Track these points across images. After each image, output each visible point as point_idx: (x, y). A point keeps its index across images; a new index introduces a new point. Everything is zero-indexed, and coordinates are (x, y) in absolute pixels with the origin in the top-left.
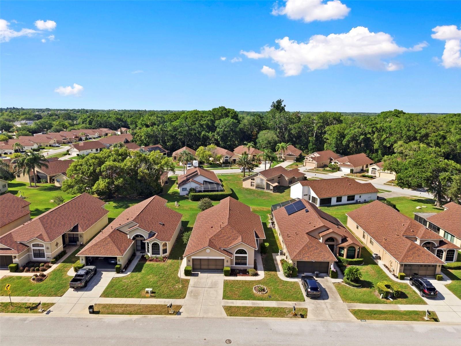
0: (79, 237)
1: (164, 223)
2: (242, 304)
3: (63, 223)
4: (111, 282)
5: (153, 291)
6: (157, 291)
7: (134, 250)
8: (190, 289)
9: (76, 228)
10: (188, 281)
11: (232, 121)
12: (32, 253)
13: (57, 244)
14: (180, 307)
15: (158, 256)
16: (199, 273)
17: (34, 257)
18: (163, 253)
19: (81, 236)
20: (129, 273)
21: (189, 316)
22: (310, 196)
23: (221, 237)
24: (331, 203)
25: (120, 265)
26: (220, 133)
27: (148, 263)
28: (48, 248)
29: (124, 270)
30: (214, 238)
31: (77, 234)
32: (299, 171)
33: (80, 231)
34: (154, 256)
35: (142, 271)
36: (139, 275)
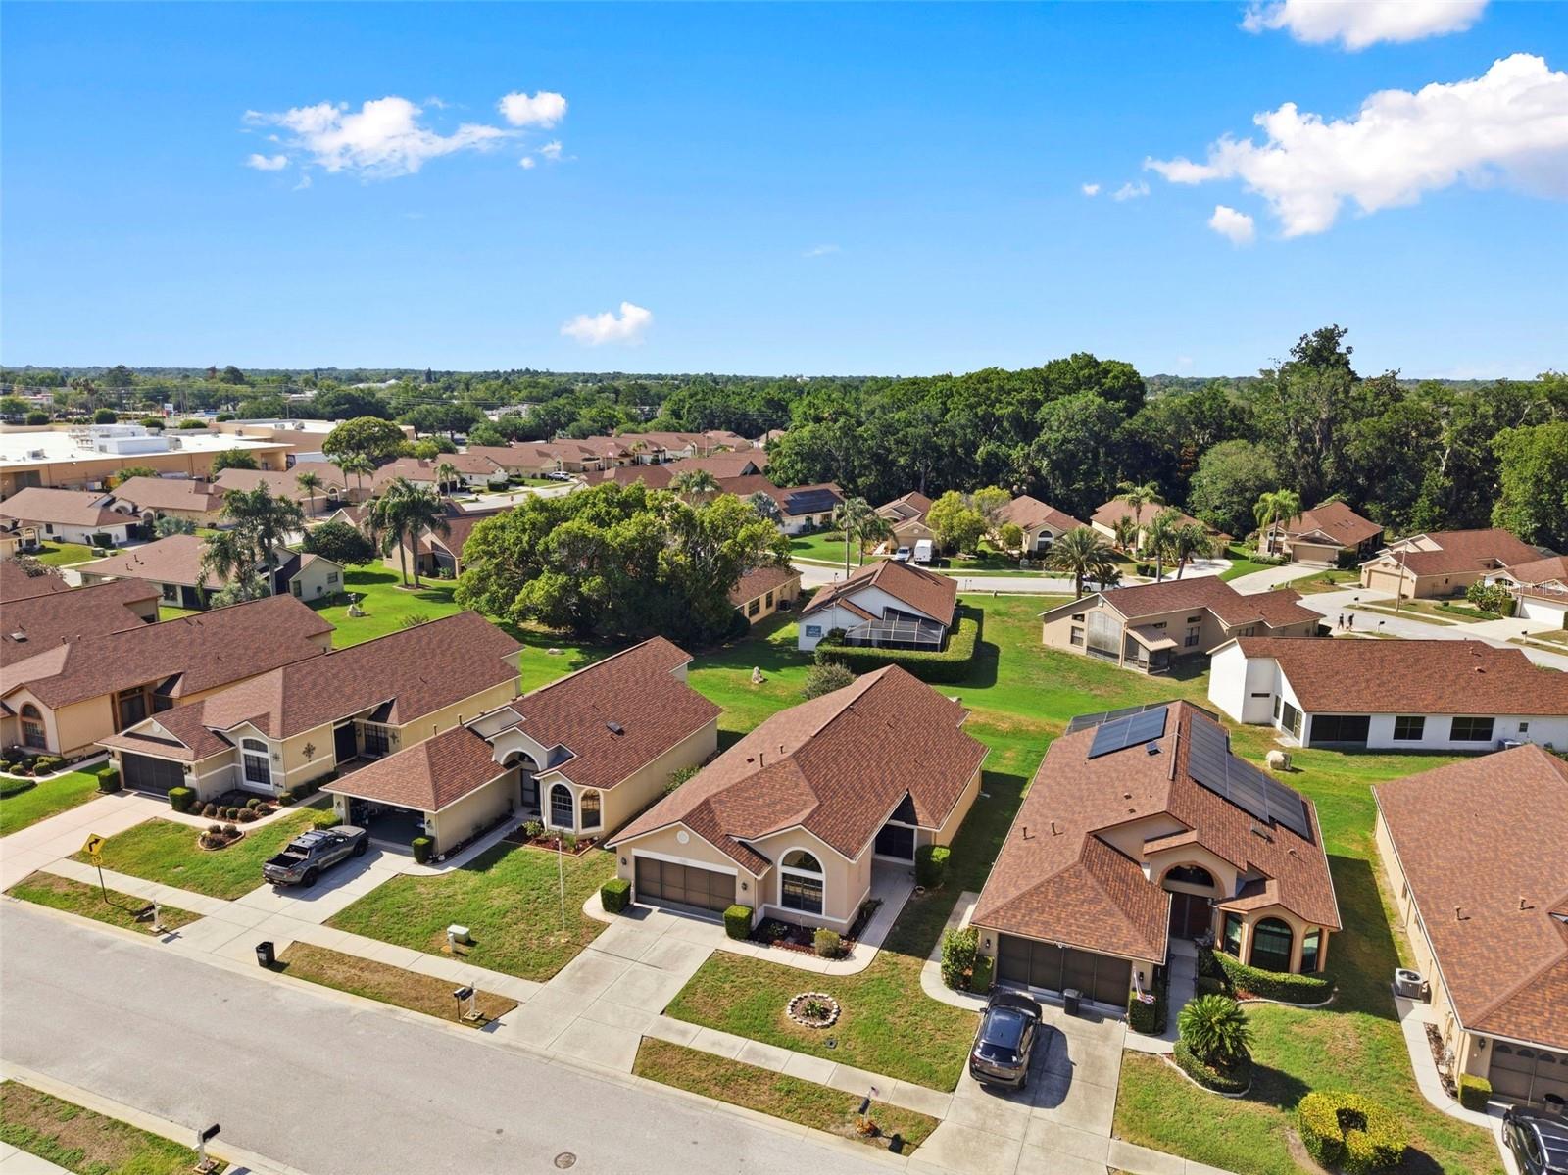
0: (390, 740)
1: (625, 728)
2: (714, 1044)
3: (348, 690)
4: (385, 886)
5: (473, 937)
6: (483, 940)
7: (511, 801)
8: (588, 954)
9: (383, 712)
10: (598, 928)
11: (1099, 406)
12: (243, 766)
13: (309, 751)
14: (511, 1005)
15: (567, 830)
16: (655, 909)
17: (248, 779)
18: (586, 825)
19: (394, 737)
20: (451, 869)
21: (513, 1043)
22: (1278, 699)
23: (746, 799)
24: (1365, 738)
25: (432, 839)
26: (1051, 448)
27: (527, 848)
28: (276, 757)
29: (442, 858)
30: (724, 796)
31: (386, 730)
32: (1298, 603)
33: (393, 722)
34: (557, 828)
35: (493, 871)
36: (474, 879)
